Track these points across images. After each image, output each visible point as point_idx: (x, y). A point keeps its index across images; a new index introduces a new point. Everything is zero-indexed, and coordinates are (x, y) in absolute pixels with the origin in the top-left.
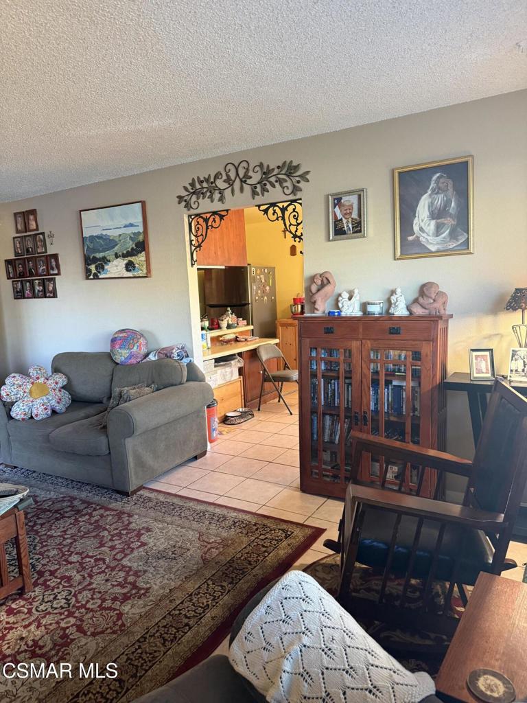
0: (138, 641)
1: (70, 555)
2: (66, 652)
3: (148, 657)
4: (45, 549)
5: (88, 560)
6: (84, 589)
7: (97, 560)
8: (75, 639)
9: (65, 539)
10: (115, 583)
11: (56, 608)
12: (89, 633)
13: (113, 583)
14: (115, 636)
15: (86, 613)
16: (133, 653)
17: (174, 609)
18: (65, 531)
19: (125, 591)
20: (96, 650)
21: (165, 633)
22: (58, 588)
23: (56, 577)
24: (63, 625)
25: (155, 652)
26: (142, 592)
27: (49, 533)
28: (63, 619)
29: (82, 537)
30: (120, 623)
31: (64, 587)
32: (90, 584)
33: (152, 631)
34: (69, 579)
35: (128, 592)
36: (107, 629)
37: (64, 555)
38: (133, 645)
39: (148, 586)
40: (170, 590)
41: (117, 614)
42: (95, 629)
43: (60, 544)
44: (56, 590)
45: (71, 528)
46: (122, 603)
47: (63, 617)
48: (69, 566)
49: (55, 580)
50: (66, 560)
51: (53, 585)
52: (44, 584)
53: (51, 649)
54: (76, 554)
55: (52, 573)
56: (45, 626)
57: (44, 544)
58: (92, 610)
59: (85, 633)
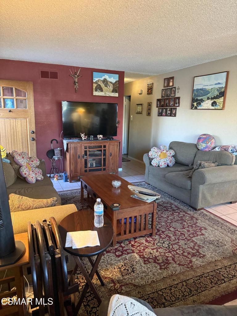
0: (199, 276)
1: (170, 227)
2: (167, 266)
3: (203, 285)
4: (160, 221)
5: (177, 232)
6: (176, 244)
7: (181, 234)
8: (171, 263)
9: (168, 220)
10: (189, 247)
11: (164, 247)
12: (177, 263)
13: (189, 246)
14: (188, 269)
15: (176, 254)
16: (196, 280)
17: (217, 270)
18: (168, 217)
19: (194, 252)
20: (180, 271)
21: (212, 278)
22: (165, 239)
23: (164, 234)
24: (166, 255)
25: (207, 285)
26: (202, 255)
27: (161, 215)
28: (167, 253)
29: (175, 222)
30: (191, 265)
31: (167, 239)
32: (178, 243)
33: (206, 275)
34: (170, 237)
35: (195, 253)
36: (185, 265)
37: (167, 226)
38: (197, 277)
39: (204, 254)
40: (215, 260)
41: (189, 260)
42: (180, 263)
43: (166, 221)
44: (164, 240)
45: (170, 216)
46: (192, 256)
47: (166, 251)
48: (170, 232)
49: (164, 235)
50: (168, 229)
51: (163, 237)
52: (160, 235)
53: (162, 263)
54: (173, 228)
55: (163, 232)
56: (160, 252)
57: (160, 219)
58: (179, 254)
59: (176, 262)
